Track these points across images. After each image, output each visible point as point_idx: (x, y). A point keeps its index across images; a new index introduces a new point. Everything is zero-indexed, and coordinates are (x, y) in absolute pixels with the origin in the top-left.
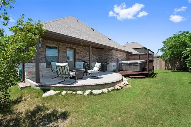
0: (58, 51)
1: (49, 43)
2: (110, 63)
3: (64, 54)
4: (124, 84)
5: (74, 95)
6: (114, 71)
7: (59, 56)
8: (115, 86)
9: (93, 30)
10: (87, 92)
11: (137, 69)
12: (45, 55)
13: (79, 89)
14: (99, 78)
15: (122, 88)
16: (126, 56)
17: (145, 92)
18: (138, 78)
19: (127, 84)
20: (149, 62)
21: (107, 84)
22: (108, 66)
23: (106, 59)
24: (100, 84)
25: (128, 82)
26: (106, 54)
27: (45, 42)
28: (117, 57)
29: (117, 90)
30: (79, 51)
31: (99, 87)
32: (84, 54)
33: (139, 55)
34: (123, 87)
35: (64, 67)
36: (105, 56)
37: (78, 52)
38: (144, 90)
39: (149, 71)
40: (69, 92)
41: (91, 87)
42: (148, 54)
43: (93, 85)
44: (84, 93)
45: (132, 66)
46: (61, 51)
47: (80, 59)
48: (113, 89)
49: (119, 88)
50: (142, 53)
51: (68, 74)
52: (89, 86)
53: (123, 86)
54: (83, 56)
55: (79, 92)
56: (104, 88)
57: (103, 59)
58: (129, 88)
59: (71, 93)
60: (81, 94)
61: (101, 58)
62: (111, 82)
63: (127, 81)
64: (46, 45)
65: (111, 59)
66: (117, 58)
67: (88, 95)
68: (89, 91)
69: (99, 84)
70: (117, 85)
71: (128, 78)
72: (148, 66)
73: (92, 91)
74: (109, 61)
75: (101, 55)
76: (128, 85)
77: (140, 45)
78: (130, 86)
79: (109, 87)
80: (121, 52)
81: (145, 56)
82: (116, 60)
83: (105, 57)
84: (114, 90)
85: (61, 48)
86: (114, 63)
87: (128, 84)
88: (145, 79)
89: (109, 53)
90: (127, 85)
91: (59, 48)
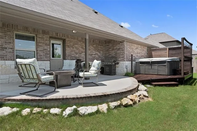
0: (36, 42)
1: (19, 30)
2: (121, 62)
3: (46, 48)
4: (139, 96)
5: (44, 116)
6: (127, 75)
7: (37, 51)
8: (122, 99)
9: (96, 13)
10: (69, 111)
11: (164, 72)
12: (13, 48)
13: (56, 105)
14: (97, 85)
15: (135, 103)
16: (148, 51)
17: (177, 110)
18: (166, 85)
19: (145, 96)
20: (185, 61)
21: (108, 95)
22: (118, 67)
23: (114, 55)
24: (94, 96)
25: (147, 92)
26: (115, 48)
27: (12, 28)
28: (132, 53)
29: (126, 106)
30: (72, 44)
31: (93, 101)
32: (80, 48)
33: (168, 49)
34: (137, 102)
35: (29, 65)
36: (113, 51)
37: (69, 45)
38: (175, 106)
39: (185, 74)
40: (36, 110)
41: (77, 101)
42: (182, 48)
43: (81, 98)
44: (62, 112)
45: (155, 67)
46: (40, 43)
47: (73, 56)
48: (119, 104)
49: (130, 104)
50: (173, 47)
51: (36, 78)
52: (74, 99)
53: (137, 99)
54: (77, 51)
55: (54, 111)
56: (101, 104)
57: (110, 56)
58: (149, 103)
59: (39, 113)
60: (56, 114)
61: (108, 55)
62: (114, 93)
63: (146, 90)
64: (15, 32)
65: (122, 56)
66: (132, 55)
67: (70, 116)
68: (73, 109)
69: (92, 95)
70: (126, 97)
71: (148, 86)
72: (183, 67)
73: (78, 109)
74: (120, 59)
75: (107, 50)
76: (147, 97)
77: (169, 36)
78: (150, 99)
79: (112, 102)
80: (139, 46)
81: (178, 51)
82: (131, 57)
83: (113, 53)
84: (119, 106)
85: (40, 38)
86: (126, 62)
87: (147, 95)
88: (177, 87)
89: (118, 47)
90: (145, 98)
91: (38, 39)
